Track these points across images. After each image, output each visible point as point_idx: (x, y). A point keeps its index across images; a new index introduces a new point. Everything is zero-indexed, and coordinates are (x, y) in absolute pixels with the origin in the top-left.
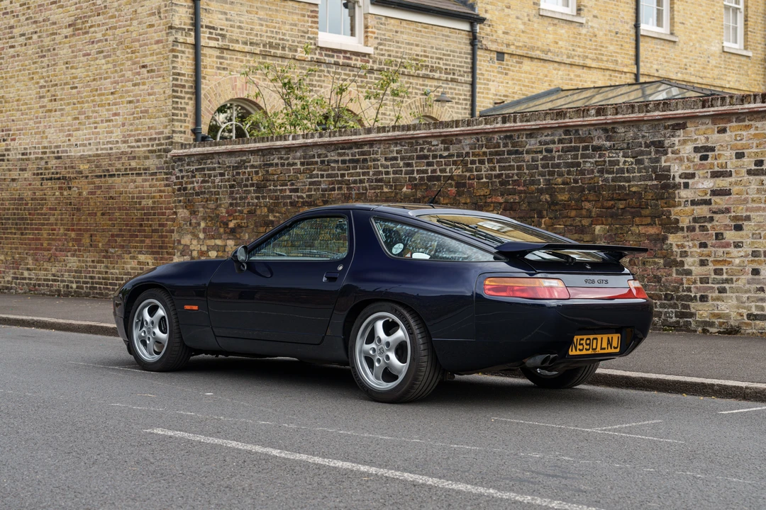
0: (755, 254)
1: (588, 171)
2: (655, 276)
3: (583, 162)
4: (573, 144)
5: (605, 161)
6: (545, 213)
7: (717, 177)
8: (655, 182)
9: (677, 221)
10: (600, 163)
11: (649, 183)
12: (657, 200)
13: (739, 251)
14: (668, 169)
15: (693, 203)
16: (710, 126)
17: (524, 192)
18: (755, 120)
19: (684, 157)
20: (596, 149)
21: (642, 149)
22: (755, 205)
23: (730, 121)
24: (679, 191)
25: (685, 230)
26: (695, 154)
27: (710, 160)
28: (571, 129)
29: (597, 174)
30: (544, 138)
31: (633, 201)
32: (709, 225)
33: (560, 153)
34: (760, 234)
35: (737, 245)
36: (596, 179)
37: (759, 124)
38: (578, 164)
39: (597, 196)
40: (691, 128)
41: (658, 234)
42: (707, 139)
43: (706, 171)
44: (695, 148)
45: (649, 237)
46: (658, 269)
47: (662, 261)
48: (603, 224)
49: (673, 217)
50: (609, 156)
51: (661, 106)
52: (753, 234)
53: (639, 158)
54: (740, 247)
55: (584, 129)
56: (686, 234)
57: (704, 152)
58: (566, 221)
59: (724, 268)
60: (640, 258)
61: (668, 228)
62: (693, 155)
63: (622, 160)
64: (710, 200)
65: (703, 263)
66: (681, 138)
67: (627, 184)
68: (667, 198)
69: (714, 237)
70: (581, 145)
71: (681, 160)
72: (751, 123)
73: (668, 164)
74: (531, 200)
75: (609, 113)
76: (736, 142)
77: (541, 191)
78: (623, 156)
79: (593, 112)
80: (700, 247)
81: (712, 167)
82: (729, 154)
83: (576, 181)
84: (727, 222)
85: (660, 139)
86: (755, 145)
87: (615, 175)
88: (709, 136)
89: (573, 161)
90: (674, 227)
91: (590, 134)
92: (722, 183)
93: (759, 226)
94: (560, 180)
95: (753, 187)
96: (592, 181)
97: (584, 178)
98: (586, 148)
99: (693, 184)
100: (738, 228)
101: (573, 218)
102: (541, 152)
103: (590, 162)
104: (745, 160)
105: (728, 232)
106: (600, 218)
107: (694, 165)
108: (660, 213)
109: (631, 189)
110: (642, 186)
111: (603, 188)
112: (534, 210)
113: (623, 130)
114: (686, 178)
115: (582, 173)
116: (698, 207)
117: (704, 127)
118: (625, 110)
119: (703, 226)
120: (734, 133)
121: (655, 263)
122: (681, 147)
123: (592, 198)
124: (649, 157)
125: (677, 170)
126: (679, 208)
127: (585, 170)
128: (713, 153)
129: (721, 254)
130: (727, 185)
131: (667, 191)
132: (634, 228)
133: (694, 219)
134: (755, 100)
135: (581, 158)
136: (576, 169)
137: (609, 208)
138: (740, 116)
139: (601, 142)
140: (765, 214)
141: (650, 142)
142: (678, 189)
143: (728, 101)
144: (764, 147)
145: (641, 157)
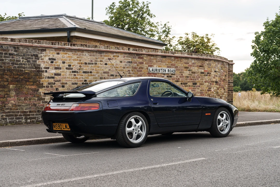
1: (7, 63)
2: (34, 104)
3: (5, 59)
5: (15, 60)
7: (57, 69)
8: (35, 70)
9: (43, 84)
10: (12, 60)
11: (33, 70)
12: (35, 76)
14: (40, 65)
15: (48, 78)
16: (54, 51)
19: (45, 61)
20: (10, 54)
21: (30, 57)
22: (68, 79)
23: (61, 51)
24: (43, 73)
25: (45, 87)
26: (49, 61)
27: (54, 63)
29: (11, 65)
31: (26, 76)
32: (54, 86)
34: (70, 89)
36: (10, 66)
37: (70, 53)
38: (3, 60)
39: (11, 73)
40: (48, 51)
41: (35, 89)
42: (53, 56)
43: (53, 67)
44: (49, 58)
45: (32, 89)
46: (35, 101)
47: (37, 98)
48: (13, 84)
49: (41, 82)
50: (16, 58)
51: (37, 42)
52: (68, 89)
53: (28, 60)
55: (5, 46)
56: (46, 88)
57: (52, 60)
60: (29, 97)
61: (39, 86)
62: (48, 61)
63: (22, 60)
64: (54, 77)
65: (51, 99)
66: (44, 54)
67: (24, 69)
68: (39, 75)
69: (55, 90)
70: (4, 52)
71: (44, 62)
72: (67, 52)
73: (39, 63)
75: (16, 41)
76: (62, 58)
78: (22, 59)
79: (9, 40)
81: (55, 65)
82: (60, 62)
83: (1, 67)
84: (60, 84)
85: (36, 54)
86: (68, 60)
87: (19, 65)
88: (54, 55)
90: (41, 86)
91: (8, 48)
92: (58, 71)
93: (69, 86)
95: (68, 73)
97: (5, 66)
98: (6, 54)
99: (49, 71)
100: (63, 87)
103: (8, 59)
104: (65, 64)
105: (60, 88)
106: (12, 82)
107: (49, 64)
108: (37, 81)
109: (25, 71)
110: (30, 71)
111: (13, 70)
113: (22, 49)
114: (46, 69)
115: (4, 63)
116: (50, 79)
117: (52, 51)
118: (23, 41)
119: (52, 86)
120: (62, 55)
121: (34, 99)
122: (44, 58)
123: (9, 74)
124: (32, 60)
125: (43, 66)
126: (43, 79)
127: (6, 62)
128: (55, 61)
130: (60, 72)
131: (39, 73)
132: (26, 86)
133: (49, 83)
134: (68, 45)
135: (4, 57)
136: (1, 62)
137: (16, 78)
138: (64, 49)
139: (13, 52)
140: (71, 82)
141: (33, 54)
142: (43, 72)
143: (60, 44)
144: (71, 61)
145: (29, 60)
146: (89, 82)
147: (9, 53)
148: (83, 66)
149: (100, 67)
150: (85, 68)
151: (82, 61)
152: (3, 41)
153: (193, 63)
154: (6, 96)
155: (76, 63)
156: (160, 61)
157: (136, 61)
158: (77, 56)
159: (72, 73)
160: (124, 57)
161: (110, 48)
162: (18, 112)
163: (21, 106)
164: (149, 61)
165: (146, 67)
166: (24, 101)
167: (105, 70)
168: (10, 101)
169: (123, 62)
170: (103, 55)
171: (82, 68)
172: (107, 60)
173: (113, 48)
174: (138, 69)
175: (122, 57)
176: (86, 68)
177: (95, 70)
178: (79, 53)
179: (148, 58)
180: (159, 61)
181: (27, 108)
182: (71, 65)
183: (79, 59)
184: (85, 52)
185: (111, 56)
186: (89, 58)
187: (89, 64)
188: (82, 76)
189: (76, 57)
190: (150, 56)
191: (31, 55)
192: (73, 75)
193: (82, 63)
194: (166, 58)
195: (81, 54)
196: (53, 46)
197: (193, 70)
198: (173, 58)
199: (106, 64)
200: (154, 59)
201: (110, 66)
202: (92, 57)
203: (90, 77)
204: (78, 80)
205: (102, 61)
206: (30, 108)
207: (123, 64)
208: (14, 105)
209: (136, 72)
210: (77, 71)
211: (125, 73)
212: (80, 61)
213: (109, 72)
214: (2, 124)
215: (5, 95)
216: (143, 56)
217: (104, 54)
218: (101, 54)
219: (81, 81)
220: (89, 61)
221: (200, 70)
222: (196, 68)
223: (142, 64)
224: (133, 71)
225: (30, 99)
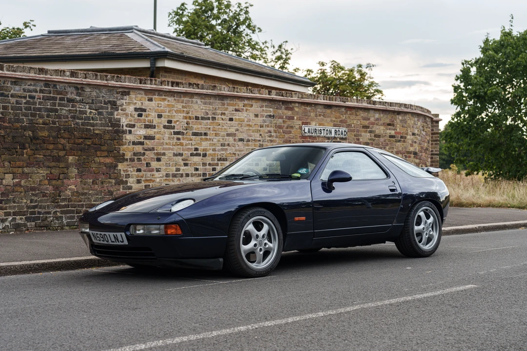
0: (167, 175)
1: (64, 116)
2: (109, 191)
3: (60, 109)
4: (52, 95)
5: (76, 110)
6: (27, 145)
7: (148, 128)
8: (110, 128)
9: (124, 154)
10: (72, 111)
11: (107, 128)
12: (111, 140)
13: (159, 174)
14: (119, 120)
15: (134, 143)
16: (144, 96)
17: (10, 128)
18: (168, 96)
19: (128, 113)
20: (69, 100)
21: (102, 105)
22: (167, 146)
23: (155, 95)
24: (125, 135)
25: (129, 160)
26: (135, 113)
27: (143, 117)
28: (50, 83)
29: (70, 119)
30: (27, 87)
31: (96, 141)
32: (142, 158)
33: (41, 100)
34: (169, 163)
35: (158, 170)
36: (69, 122)
37: (170, 99)
38: (56, 111)
39: (70, 135)
40: (133, 95)
41: (112, 163)
42: (142, 103)
43: (141, 124)
45: (105, 165)
46: (111, 186)
47: (114, 181)
48: (74, 155)
49: (121, 152)
50: (79, 107)
51: (115, 78)
52: (166, 164)
53: (100, 110)
54: (160, 171)
55: (61, 85)
56: (129, 163)
57: (140, 111)
58: (45, 152)
59: (151, 184)
60: (100, 179)
61: (118, 159)
62: (134, 113)
64: (143, 142)
65: (139, 182)
66: (127, 101)
67: (92, 128)
68: (118, 139)
69: (145, 165)
70: (58, 96)
71: (127, 115)
72: (165, 97)
73: (118, 117)
74: (15, 135)
75: (80, 76)
76: (158, 108)
77: (25, 128)
78: (89, 109)
79: (68, 73)
80: (137, 171)
81: (145, 121)
82: (154, 114)
83: (54, 123)
84: (153, 156)
85: (114, 100)
86: (167, 111)
87: (83, 121)
88: (143, 102)
89: (51, 107)
90: (121, 158)
91: (65, 89)
92: (150, 132)
93: (169, 158)
94: (41, 121)
95: (166, 135)
96: (67, 124)
97: (61, 121)
98: (62, 99)
99: (134, 131)
100: (159, 160)
101: (52, 151)
102: (25, 97)
103: (65, 110)
104: (162, 119)
105: (153, 162)
106: (73, 151)
107: (135, 119)
108: (114, 149)
109: (95, 132)
110: (102, 130)
111: (74, 129)
112: (18, 143)
113: (89, 90)
114: (130, 127)
115: (59, 117)
116: (138, 146)
117: (140, 96)
118: (92, 76)
119: (139, 158)
120: (157, 102)
121: (110, 182)
122: (127, 107)
123: (66, 136)
124: (107, 111)
125: (124, 121)
126: (125, 146)
127: (61, 115)
128: (145, 113)
129: (149, 176)
130: (153, 133)
131: (118, 135)
132: (96, 159)
133: (134, 153)
134: (168, 84)
135: (58, 106)
136: (54, 114)
137: (79, 144)
138: (160, 92)
139: (74, 96)
140: (173, 152)
141: (108, 101)
142: (125, 133)
143: (154, 82)
144: (173, 113)
145: (102, 111)
146: (203, 151)
147: (67, 98)
148: (192, 122)
149: (221, 124)
150: (195, 126)
151: (191, 114)
152: (57, 76)
153: (377, 119)
154: (62, 176)
155: (180, 117)
156: (322, 114)
157: (282, 115)
158: (182, 104)
159: (173, 136)
160: (262, 107)
161: (239, 91)
162: (82, 206)
163: (87, 195)
164: (303, 114)
165: (298, 126)
166: (92, 186)
167: (230, 129)
168: (69, 186)
169: (259, 115)
170: (226, 102)
171: (190, 125)
172: (233, 112)
173: (243, 91)
174: (284, 129)
175: (258, 107)
176: (197, 127)
177: (213, 130)
178: (186, 99)
179: (302, 108)
180: (320, 115)
181: (98, 198)
182: (173, 122)
183: (185, 109)
184: (195, 97)
185: (240, 104)
186: (202, 109)
187: (203, 118)
188: (191, 140)
189: (181, 107)
190: (306, 105)
191: (105, 101)
192: (175, 139)
193: (190, 117)
194: (331, 108)
195: (189, 101)
196: (142, 86)
197: (377, 132)
198: (343, 110)
199: (231, 120)
200: (312, 111)
201: (237, 123)
202: (208, 106)
203: (204, 143)
204: (184, 147)
205: (224, 114)
206: (103, 197)
207: (259, 120)
208: (75, 194)
209: (282, 134)
210: (182, 131)
211: (262, 135)
212: (188, 113)
213: (235, 134)
214: (55, 227)
215: (60, 174)
216: (293, 104)
217: (229, 102)
218: (222, 100)
219: (189, 149)
220: (203, 114)
221: (388, 131)
222: (382, 128)
223: (291, 120)
224: (276, 133)
225: (102, 183)
